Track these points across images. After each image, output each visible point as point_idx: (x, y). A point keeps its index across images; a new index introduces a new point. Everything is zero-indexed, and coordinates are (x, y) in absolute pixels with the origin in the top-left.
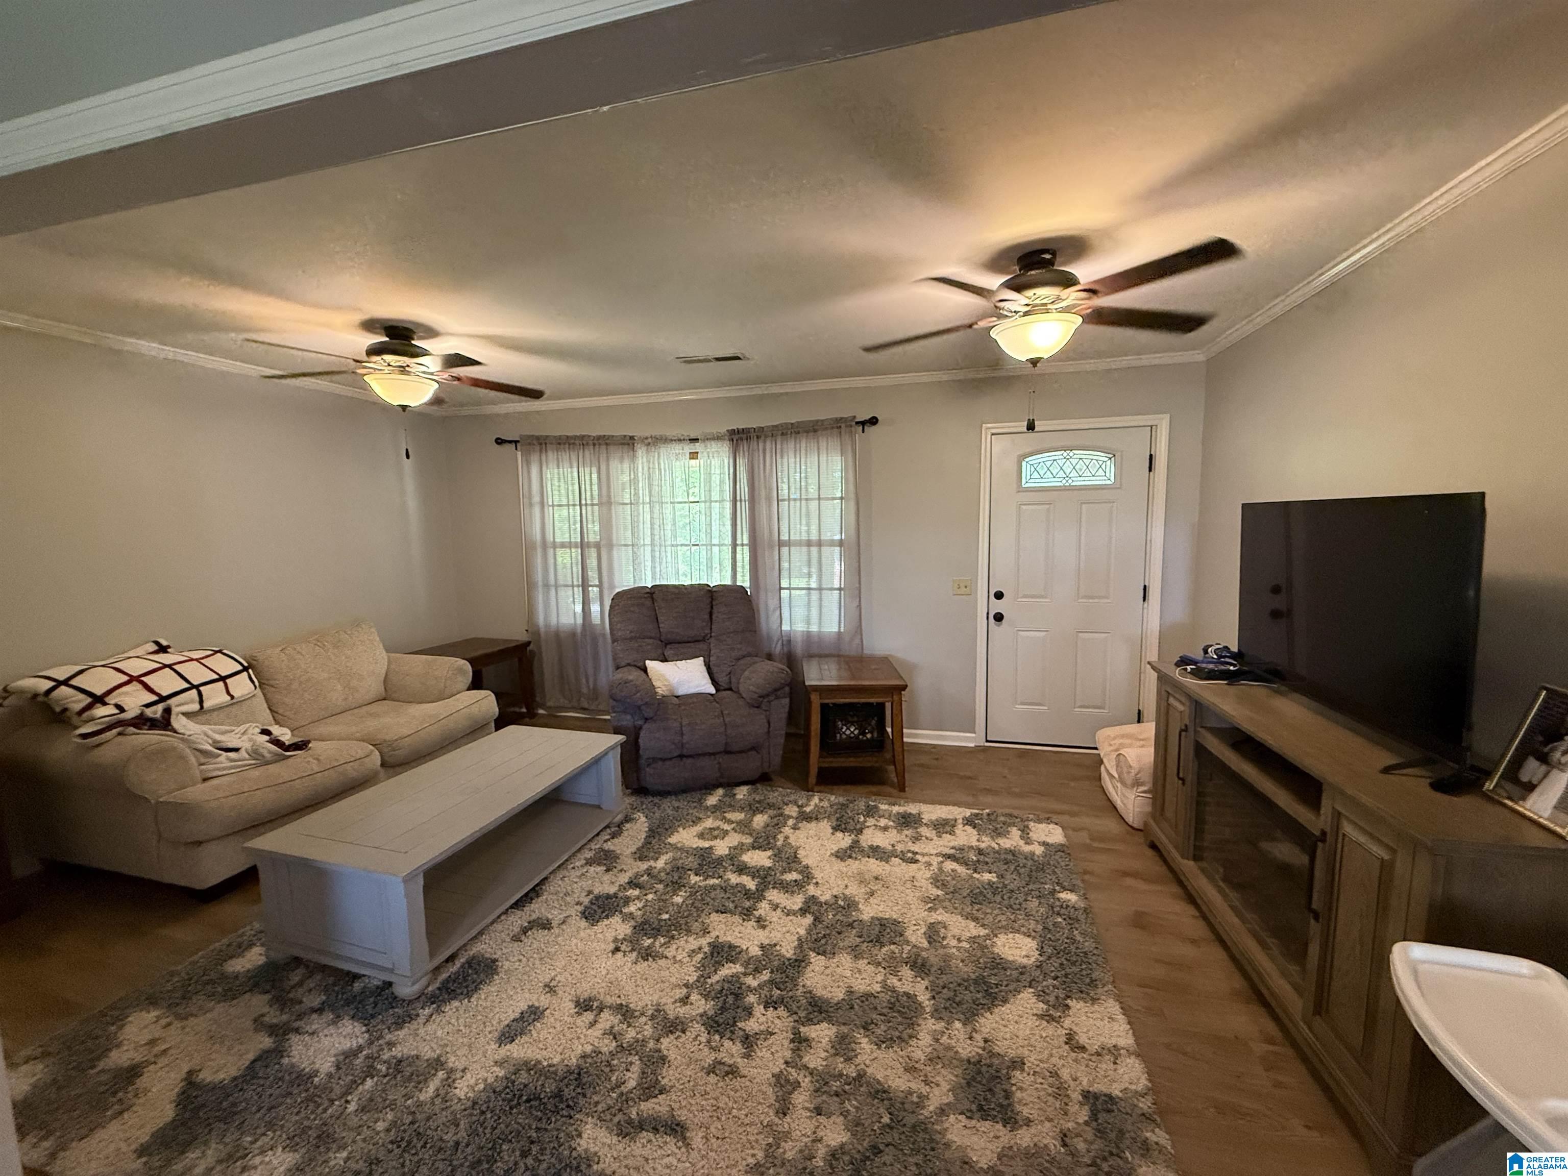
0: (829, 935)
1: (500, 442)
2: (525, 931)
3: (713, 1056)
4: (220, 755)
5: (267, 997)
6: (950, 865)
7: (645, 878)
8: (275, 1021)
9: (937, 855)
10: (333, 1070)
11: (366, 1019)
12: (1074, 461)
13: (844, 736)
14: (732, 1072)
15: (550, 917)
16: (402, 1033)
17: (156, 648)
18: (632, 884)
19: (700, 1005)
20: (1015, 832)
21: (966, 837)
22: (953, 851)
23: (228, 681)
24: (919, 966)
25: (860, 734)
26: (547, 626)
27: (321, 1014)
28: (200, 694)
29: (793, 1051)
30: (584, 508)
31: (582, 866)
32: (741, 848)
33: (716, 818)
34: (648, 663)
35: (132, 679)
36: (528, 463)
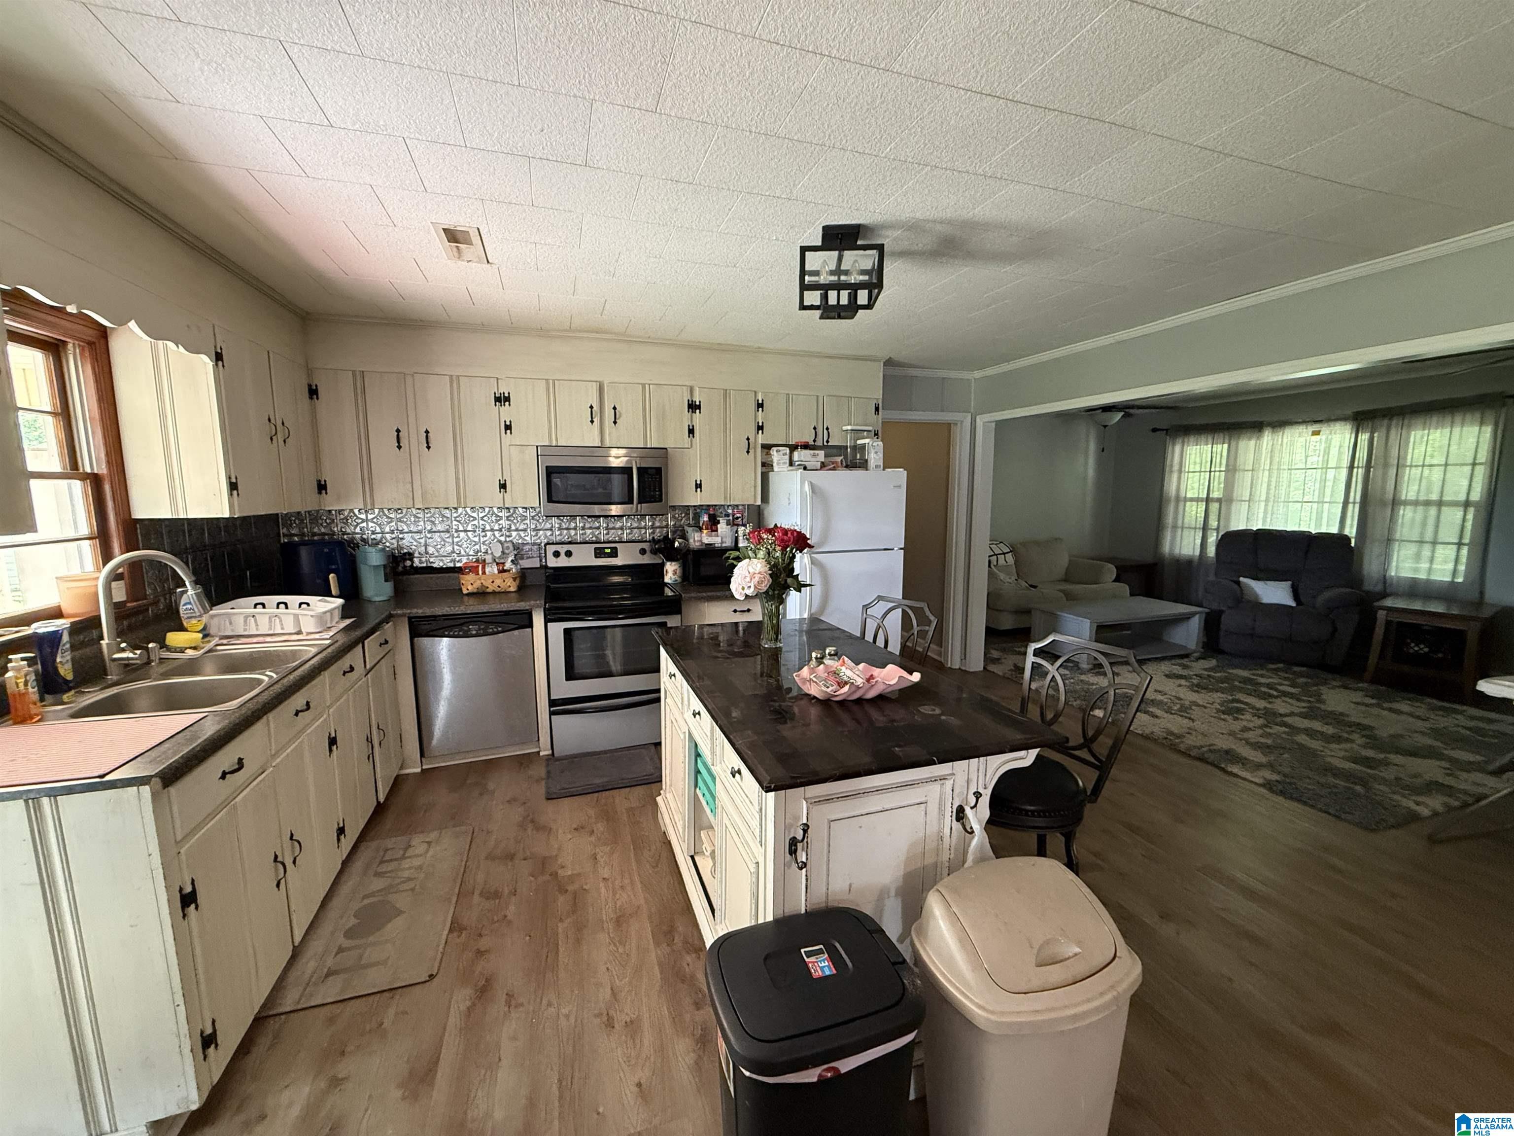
1: (1154, 430)
13: (1412, 651)
22: (1470, 726)
23: (1005, 555)
25: (1429, 652)
26: (1171, 553)
28: (997, 558)
30: (1213, 473)
34: (1241, 579)
36: (1174, 444)
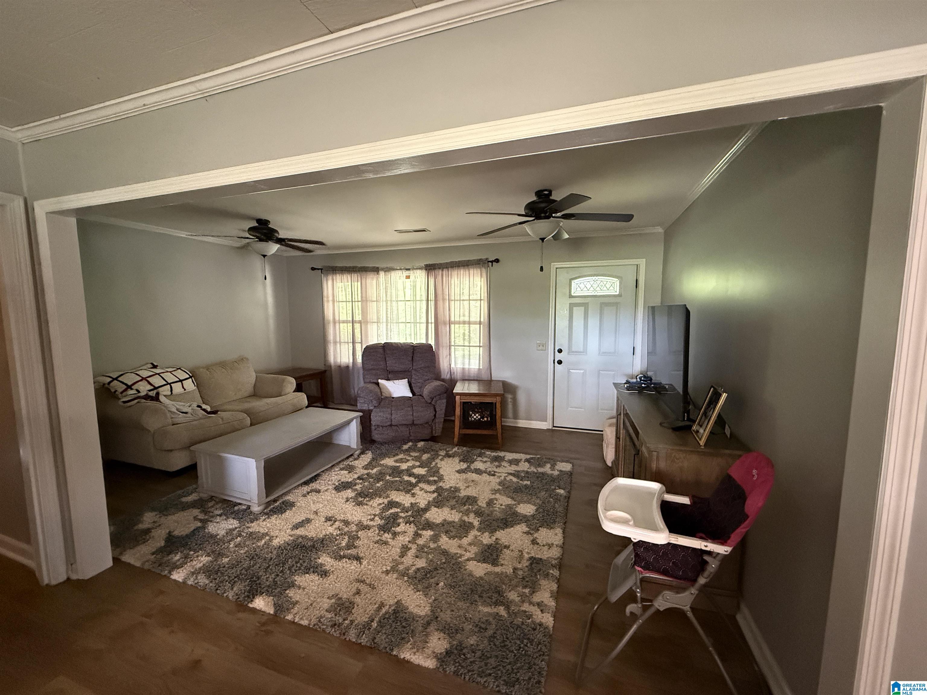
0: (443, 501)
1: (313, 269)
2: (308, 493)
3: (379, 538)
4: (180, 415)
5: (199, 510)
6: (511, 477)
7: (366, 476)
8: (202, 518)
9: (506, 473)
10: (225, 534)
11: (239, 519)
12: (598, 282)
13: (473, 419)
14: (386, 543)
15: (320, 488)
16: (253, 525)
17: (152, 366)
18: (359, 478)
19: (378, 521)
20: (548, 466)
21: (524, 466)
22: (513, 472)
23: (183, 382)
24: (478, 513)
25: (481, 418)
26: (335, 362)
27: (220, 517)
28: (171, 387)
29: (413, 538)
30: (354, 303)
31: (338, 471)
32: (414, 467)
33: (404, 455)
34: (380, 381)
35: (143, 379)
36: (327, 280)
